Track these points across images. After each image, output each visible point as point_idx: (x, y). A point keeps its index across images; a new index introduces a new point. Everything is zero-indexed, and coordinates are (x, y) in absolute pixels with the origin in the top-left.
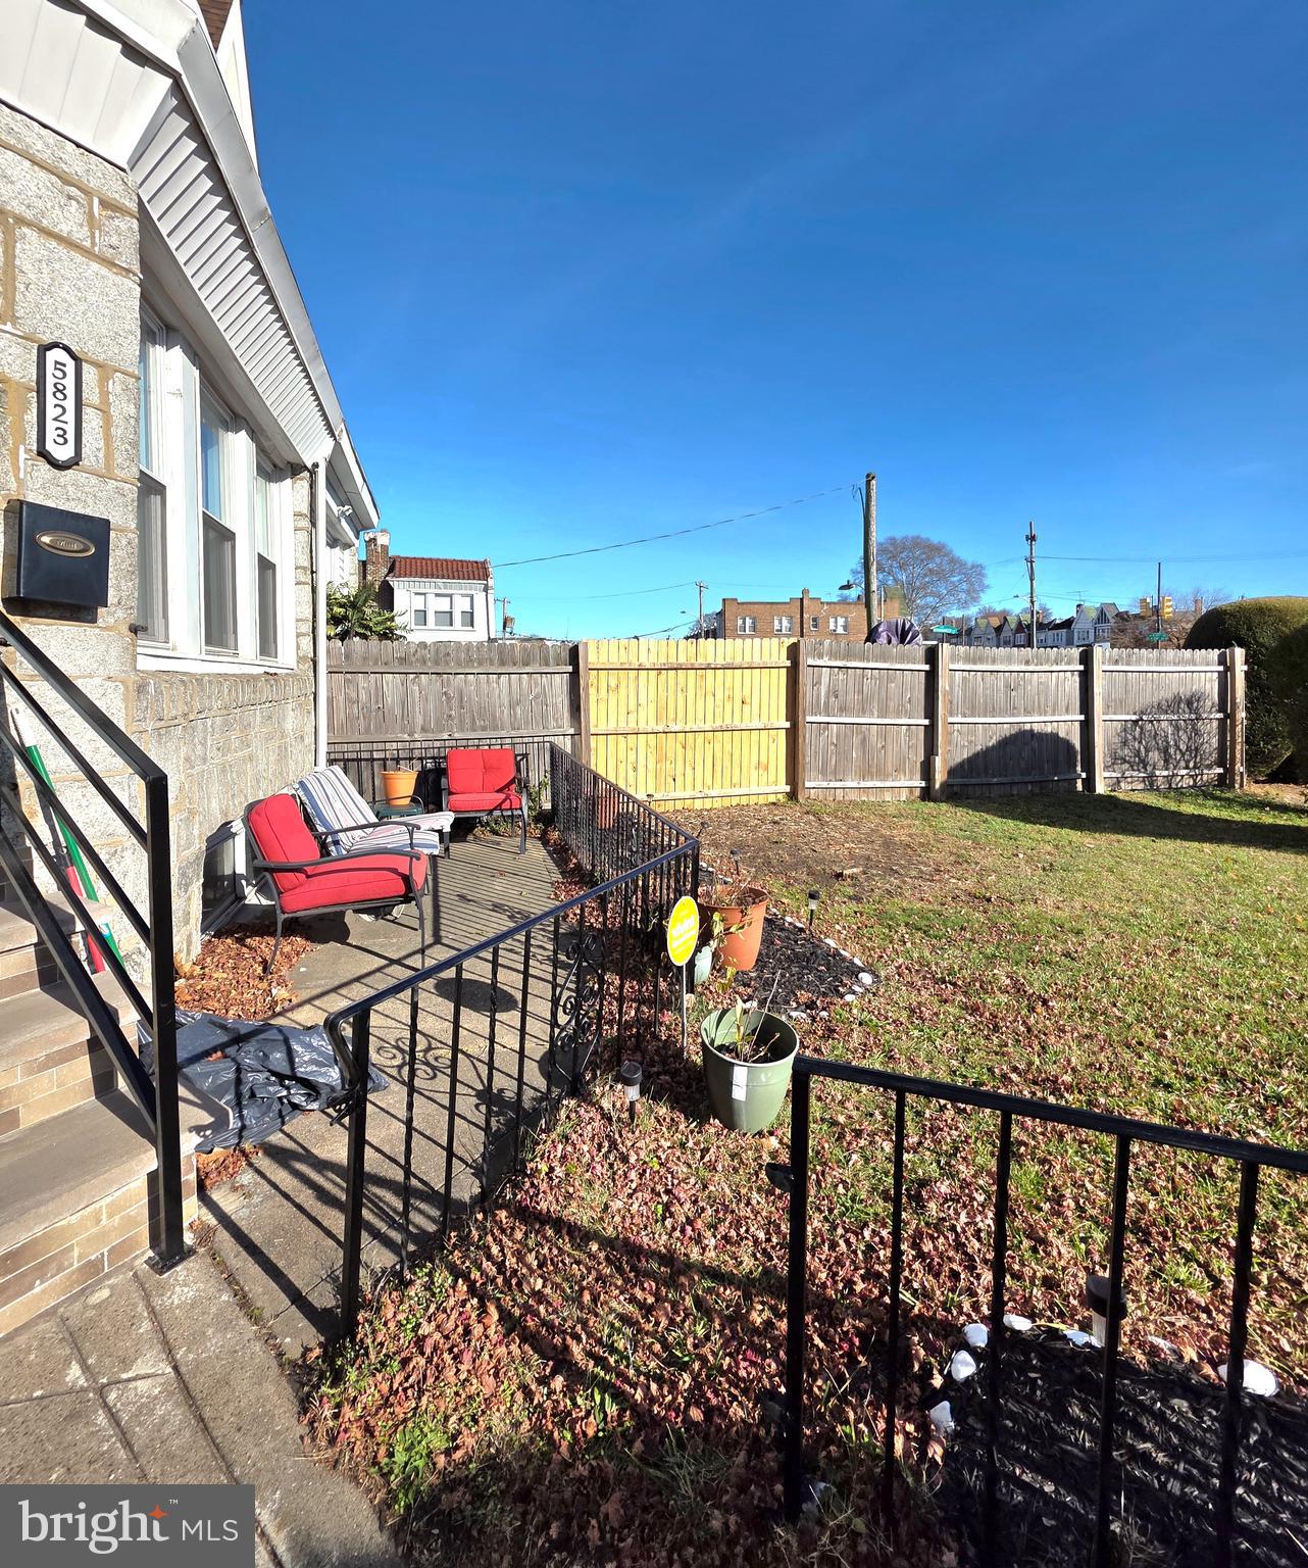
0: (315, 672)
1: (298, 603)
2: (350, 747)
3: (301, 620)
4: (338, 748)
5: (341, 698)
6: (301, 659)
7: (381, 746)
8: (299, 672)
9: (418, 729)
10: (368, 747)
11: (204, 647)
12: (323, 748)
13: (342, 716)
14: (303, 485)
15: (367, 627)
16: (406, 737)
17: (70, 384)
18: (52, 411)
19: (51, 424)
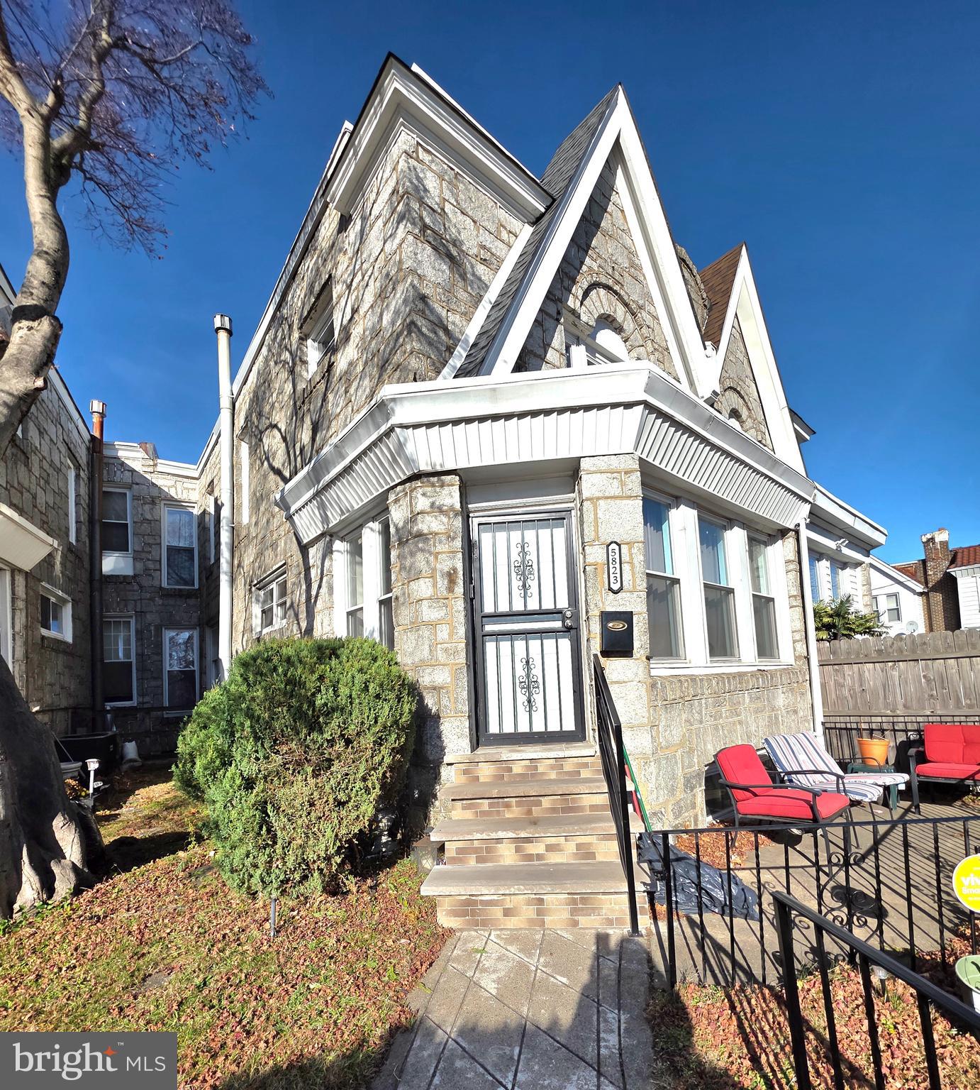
0: (809, 665)
1: (792, 621)
2: (842, 719)
3: (796, 631)
4: (832, 719)
5: (832, 683)
6: (797, 658)
7: (867, 719)
8: (796, 667)
9: (900, 707)
10: (857, 719)
11: (709, 659)
12: (820, 718)
13: (834, 696)
14: (790, 542)
15: (850, 629)
16: (889, 712)
17: (617, 556)
18: (612, 571)
19: (612, 576)
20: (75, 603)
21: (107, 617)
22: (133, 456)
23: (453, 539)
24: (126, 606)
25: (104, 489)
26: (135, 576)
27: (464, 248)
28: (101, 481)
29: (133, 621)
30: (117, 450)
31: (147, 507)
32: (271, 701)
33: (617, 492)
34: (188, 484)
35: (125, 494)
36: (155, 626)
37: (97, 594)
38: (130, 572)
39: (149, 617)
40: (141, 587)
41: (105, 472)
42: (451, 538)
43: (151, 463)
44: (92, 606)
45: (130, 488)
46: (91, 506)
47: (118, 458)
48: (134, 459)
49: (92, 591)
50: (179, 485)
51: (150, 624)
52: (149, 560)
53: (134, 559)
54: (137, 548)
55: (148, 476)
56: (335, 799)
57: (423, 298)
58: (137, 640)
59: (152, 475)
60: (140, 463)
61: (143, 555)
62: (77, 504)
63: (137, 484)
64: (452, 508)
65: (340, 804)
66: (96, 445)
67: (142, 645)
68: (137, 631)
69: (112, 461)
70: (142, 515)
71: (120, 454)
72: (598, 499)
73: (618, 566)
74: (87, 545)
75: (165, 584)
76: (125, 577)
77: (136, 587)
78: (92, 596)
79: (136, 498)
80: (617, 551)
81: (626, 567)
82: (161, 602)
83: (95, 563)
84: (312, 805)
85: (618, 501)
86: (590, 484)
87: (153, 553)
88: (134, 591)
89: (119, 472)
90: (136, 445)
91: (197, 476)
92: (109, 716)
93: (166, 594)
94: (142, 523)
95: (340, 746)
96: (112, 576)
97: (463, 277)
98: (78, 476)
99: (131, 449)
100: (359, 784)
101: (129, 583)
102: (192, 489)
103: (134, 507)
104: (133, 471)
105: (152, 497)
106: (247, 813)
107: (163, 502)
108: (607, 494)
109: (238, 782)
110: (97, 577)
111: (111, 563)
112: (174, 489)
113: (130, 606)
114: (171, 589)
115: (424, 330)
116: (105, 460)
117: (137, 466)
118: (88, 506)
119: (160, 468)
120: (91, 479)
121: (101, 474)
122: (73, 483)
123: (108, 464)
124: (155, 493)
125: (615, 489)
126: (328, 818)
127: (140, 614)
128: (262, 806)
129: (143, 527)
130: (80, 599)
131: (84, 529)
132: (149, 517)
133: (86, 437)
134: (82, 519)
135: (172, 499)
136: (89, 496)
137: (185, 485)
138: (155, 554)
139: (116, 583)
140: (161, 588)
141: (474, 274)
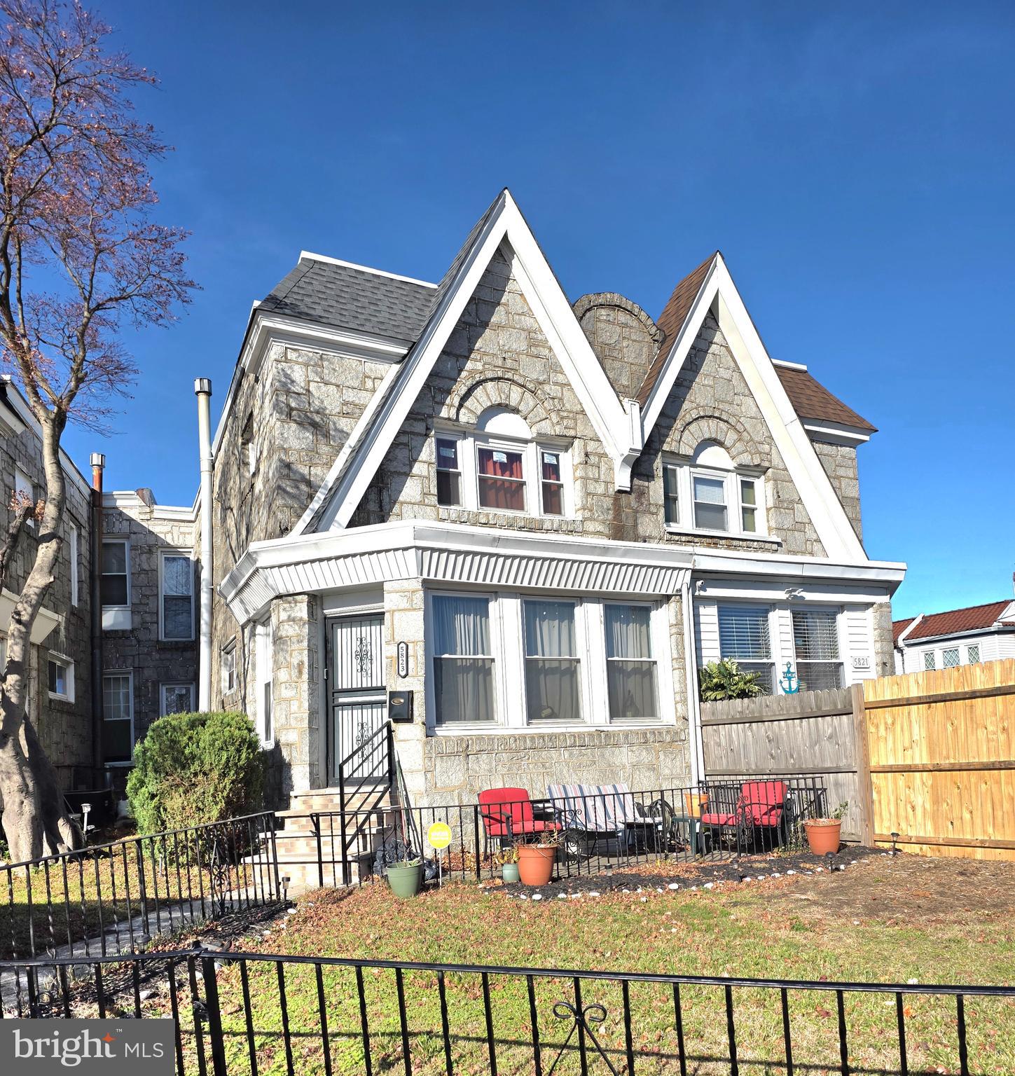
1: (675, 682)
3: (677, 692)
6: (678, 719)
8: (676, 726)
11: (525, 722)
17: (404, 652)
18: (400, 662)
19: (400, 666)
20: (77, 663)
21: (106, 674)
22: (130, 505)
23: (302, 641)
24: (124, 662)
25: (105, 541)
26: (132, 631)
27: (327, 412)
28: (101, 533)
29: (131, 677)
30: (116, 499)
31: (144, 557)
32: (162, 752)
33: (407, 606)
34: (185, 528)
35: (124, 544)
36: (153, 682)
37: (97, 651)
38: (128, 627)
39: (147, 673)
40: (139, 641)
41: (105, 524)
42: (300, 641)
43: (148, 510)
44: (93, 664)
45: (128, 538)
46: (92, 563)
47: (116, 508)
48: (131, 507)
49: (93, 648)
50: (175, 530)
51: (147, 681)
52: (146, 612)
53: (132, 612)
54: (136, 601)
55: (144, 524)
56: (197, 807)
57: (288, 466)
58: (136, 697)
59: (149, 522)
60: (138, 510)
61: (141, 608)
62: (79, 564)
63: (135, 533)
64: (301, 619)
65: (199, 809)
66: (96, 498)
67: (140, 702)
68: (135, 688)
69: (111, 512)
70: (139, 565)
71: (119, 503)
72: (394, 611)
73: (404, 659)
74: (89, 602)
75: (162, 637)
76: (124, 631)
77: (134, 642)
78: (92, 654)
79: (133, 548)
80: (405, 648)
81: (410, 659)
82: (158, 656)
83: (96, 618)
84: (184, 809)
85: (407, 613)
86: (390, 602)
87: (151, 606)
88: (132, 646)
89: (117, 523)
90: (133, 492)
91: (193, 519)
92: (108, 774)
93: (163, 648)
94: (139, 574)
95: (200, 777)
96: (112, 631)
97: (327, 435)
98: (79, 535)
99: (128, 497)
100: (211, 798)
101: (127, 638)
102: (188, 534)
103: (133, 559)
104: (130, 520)
105: (150, 546)
106: (151, 812)
107: (160, 550)
108: (400, 608)
109: (147, 795)
110: (98, 634)
111: (111, 618)
112: (170, 534)
113: (129, 661)
114: (168, 642)
115: (288, 489)
116: (104, 512)
117: (134, 514)
118: (89, 562)
119: (156, 515)
120: (91, 533)
121: (101, 526)
122: (75, 543)
123: (107, 515)
124: (152, 541)
125: (404, 604)
126: (193, 818)
127: (138, 670)
128: (157, 808)
129: (140, 578)
130: (82, 659)
131: (85, 587)
132: (146, 567)
133: (86, 492)
134: (84, 578)
135: (169, 546)
136: (90, 552)
137: (182, 530)
138: (152, 606)
139: (115, 638)
140: (158, 641)
141: (336, 430)
